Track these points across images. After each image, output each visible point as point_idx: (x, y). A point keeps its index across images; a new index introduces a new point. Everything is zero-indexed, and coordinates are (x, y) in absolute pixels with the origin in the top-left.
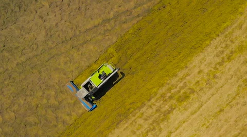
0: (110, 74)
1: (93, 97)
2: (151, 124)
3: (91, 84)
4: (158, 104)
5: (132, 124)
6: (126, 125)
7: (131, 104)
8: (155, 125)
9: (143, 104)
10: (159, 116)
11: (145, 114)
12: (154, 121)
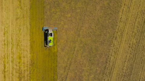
0: (49, 44)
1: (46, 32)
2: (21, 71)
3: (51, 36)
4: (26, 78)
5: (28, 65)
6: (29, 62)
7: (34, 70)
8: (20, 72)
9: (30, 74)
10: (22, 76)
11: (26, 72)
12: (22, 73)
